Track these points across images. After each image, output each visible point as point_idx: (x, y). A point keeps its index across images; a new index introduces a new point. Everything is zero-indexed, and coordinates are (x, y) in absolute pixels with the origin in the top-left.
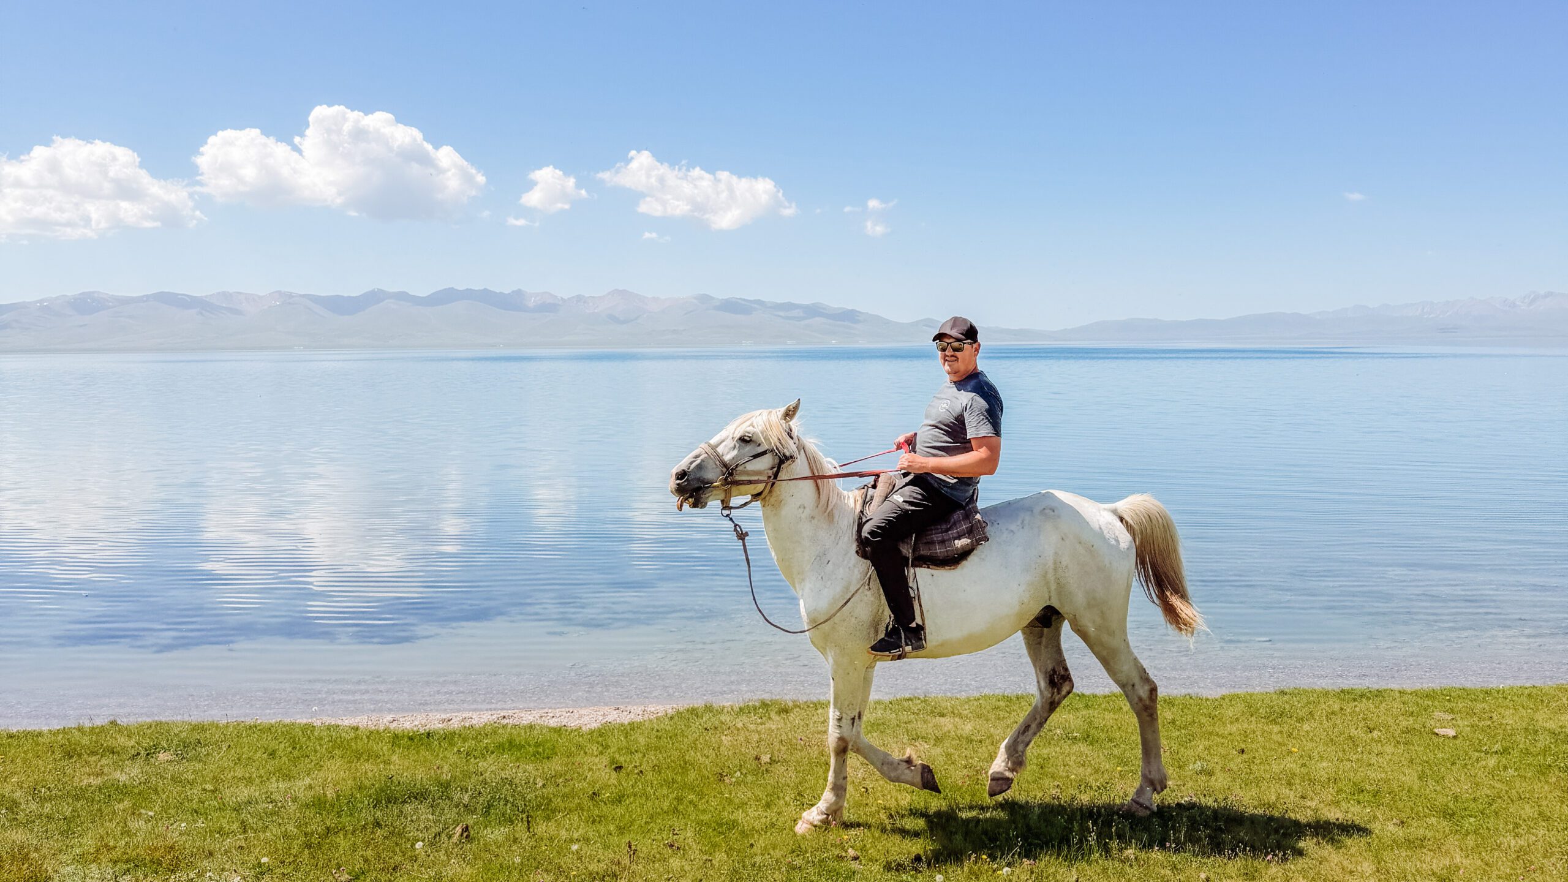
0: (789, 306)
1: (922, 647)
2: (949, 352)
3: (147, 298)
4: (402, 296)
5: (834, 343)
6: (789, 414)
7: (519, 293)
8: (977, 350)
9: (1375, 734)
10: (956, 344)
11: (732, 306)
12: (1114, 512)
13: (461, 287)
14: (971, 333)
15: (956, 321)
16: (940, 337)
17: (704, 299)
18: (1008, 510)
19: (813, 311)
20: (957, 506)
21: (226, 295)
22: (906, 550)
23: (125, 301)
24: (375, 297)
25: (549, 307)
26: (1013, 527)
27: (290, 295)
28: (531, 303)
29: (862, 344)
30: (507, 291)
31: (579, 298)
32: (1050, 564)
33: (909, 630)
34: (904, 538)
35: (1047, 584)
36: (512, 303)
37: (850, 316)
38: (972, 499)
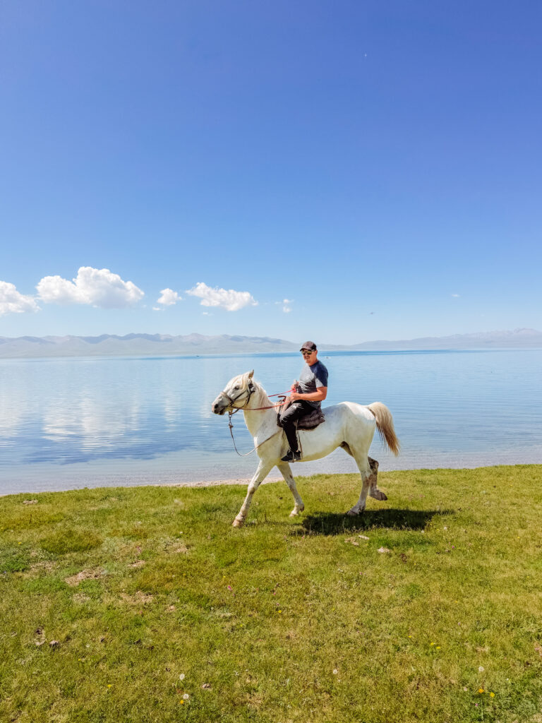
0: (256, 338)
1: (300, 459)
2: (306, 355)
3: (21, 338)
4: (114, 336)
5: (273, 351)
6: (251, 376)
7: (158, 335)
8: (316, 353)
9: (536, 480)
10: (309, 352)
11: (236, 339)
12: (368, 408)
13: (136, 333)
14: (314, 347)
15: (308, 344)
16: (303, 350)
17: (226, 336)
18: (330, 410)
19: (265, 340)
20: (314, 409)
21: (49, 337)
22: (296, 424)
23: (12, 340)
24: (104, 337)
25: (169, 340)
26: (332, 415)
27: (73, 337)
28: (162, 338)
29: (283, 351)
30: (153, 334)
31: (180, 337)
32: (345, 427)
33: (295, 453)
34: (294, 420)
35: (343, 434)
36: (155, 338)
37: (278, 341)
38: (319, 406)
